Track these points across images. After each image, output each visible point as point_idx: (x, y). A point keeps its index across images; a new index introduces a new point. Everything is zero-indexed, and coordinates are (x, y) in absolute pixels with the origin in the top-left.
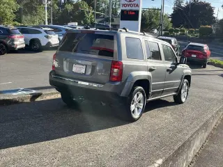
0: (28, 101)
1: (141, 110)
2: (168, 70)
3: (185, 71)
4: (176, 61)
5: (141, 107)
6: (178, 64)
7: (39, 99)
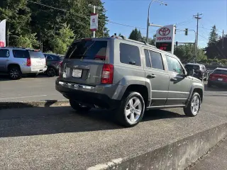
0: (43, 106)
1: (138, 117)
2: (172, 80)
3: (195, 84)
4: (184, 73)
5: (139, 113)
6: (186, 76)
7: (53, 105)
